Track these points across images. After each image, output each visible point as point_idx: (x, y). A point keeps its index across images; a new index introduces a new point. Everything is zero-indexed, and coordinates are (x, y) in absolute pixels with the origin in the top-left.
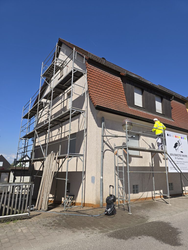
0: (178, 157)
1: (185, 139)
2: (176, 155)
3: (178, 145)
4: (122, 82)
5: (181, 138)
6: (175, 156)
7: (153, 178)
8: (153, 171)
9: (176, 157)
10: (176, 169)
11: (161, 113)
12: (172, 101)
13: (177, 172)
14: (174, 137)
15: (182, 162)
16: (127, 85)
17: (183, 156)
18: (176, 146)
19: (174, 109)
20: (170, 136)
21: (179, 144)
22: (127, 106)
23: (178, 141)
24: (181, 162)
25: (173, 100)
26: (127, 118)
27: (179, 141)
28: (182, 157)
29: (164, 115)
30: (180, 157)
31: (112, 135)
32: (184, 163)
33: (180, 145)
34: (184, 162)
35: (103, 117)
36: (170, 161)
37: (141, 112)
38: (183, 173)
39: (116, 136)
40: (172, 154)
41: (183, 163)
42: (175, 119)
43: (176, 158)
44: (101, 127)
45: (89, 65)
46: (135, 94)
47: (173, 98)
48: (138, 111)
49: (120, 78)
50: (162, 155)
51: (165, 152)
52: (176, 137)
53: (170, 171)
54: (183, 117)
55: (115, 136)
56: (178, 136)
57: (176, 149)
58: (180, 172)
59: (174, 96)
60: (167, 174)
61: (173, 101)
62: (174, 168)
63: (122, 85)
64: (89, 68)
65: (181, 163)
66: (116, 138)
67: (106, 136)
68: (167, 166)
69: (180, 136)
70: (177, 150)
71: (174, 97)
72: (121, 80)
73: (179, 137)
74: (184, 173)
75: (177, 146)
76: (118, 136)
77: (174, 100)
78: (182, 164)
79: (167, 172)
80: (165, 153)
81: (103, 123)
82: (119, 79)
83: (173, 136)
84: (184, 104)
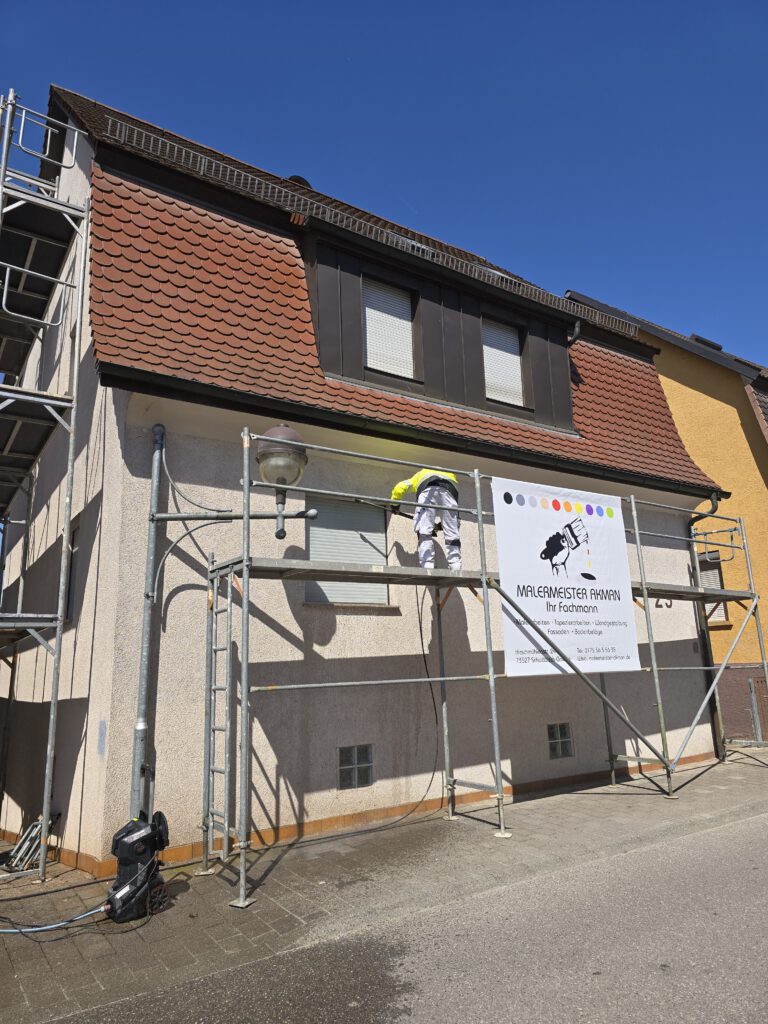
0: (568, 602)
1: (611, 514)
2: (552, 592)
3: (565, 544)
4: (300, 262)
5: (589, 510)
6: (547, 599)
7: (444, 710)
8: (443, 676)
9: (555, 601)
10: (551, 660)
11: (520, 403)
12: (574, 346)
13: (557, 672)
14: (545, 507)
15: (587, 623)
16: (324, 271)
17: (596, 594)
18: (553, 547)
19: (594, 383)
20: (521, 501)
21: (575, 537)
22: (319, 370)
23: (569, 526)
24: (580, 623)
25: (578, 341)
26: (282, 422)
27: (573, 526)
28: (588, 602)
29: (532, 411)
30: (577, 602)
31: (203, 512)
32: (599, 628)
33: (578, 544)
34: (599, 623)
35: (159, 425)
36: (517, 623)
37: (398, 397)
38: (586, 674)
39: (220, 514)
40: (524, 591)
41: (592, 627)
42: (589, 429)
43: (549, 605)
44: (148, 475)
45: (105, 174)
46: (371, 314)
47: (577, 330)
48: (378, 393)
49: (292, 242)
50: (476, 593)
51: (484, 581)
52: (556, 505)
53: (513, 669)
54: (636, 418)
55: (215, 514)
56: (571, 503)
57: (553, 566)
58: (573, 672)
59: (582, 320)
60: (492, 684)
61: (581, 345)
62: (541, 656)
63: (303, 273)
64: (102, 191)
65: (579, 628)
66: (225, 526)
67: (183, 519)
68: (495, 649)
69: (582, 500)
70: (561, 567)
71: (581, 327)
72: (297, 253)
73: (573, 507)
74: (592, 675)
75: (562, 548)
76: (233, 514)
77: (585, 340)
78: (587, 635)
79: (491, 677)
80: (485, 585)
81: (157, 454)
82: (289, 245)
83: (539, 502)
84: (651, 362)
